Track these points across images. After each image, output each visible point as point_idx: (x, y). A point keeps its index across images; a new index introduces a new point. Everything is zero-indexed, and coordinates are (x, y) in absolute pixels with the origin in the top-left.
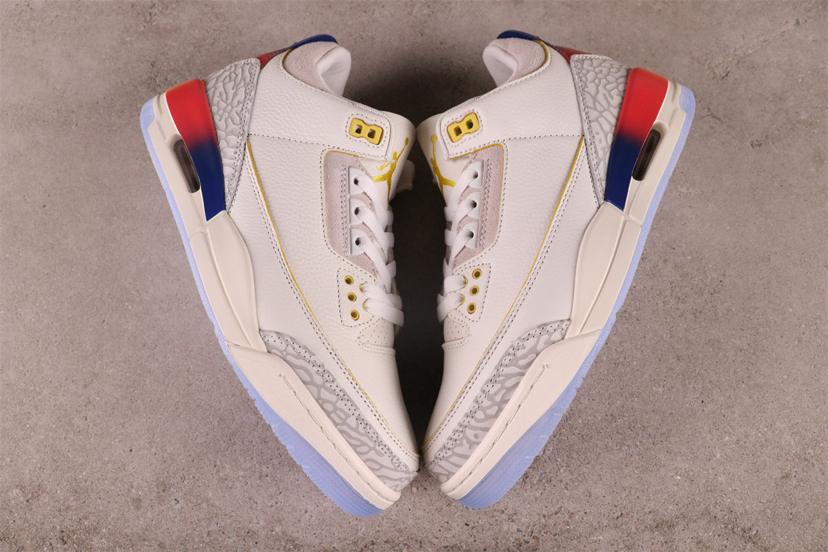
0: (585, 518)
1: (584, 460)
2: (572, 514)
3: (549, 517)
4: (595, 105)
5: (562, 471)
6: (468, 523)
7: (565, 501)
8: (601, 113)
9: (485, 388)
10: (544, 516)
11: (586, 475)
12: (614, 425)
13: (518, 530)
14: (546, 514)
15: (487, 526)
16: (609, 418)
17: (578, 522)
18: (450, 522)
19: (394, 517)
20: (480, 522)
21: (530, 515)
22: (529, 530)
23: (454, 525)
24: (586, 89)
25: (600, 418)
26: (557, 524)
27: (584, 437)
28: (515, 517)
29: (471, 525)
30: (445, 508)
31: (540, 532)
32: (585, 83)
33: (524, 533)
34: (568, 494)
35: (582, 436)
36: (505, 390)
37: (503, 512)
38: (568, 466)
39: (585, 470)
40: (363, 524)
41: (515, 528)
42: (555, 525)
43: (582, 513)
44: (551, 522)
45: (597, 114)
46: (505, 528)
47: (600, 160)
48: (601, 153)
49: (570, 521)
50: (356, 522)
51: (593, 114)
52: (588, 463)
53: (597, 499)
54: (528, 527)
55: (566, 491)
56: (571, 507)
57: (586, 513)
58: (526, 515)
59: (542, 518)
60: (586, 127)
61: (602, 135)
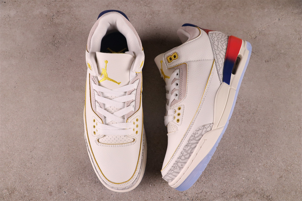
0: (211, 194)
1: (210, 173)
2: (207, 192)
3: (199, 194)
4: (218, 49)
5: (203, 177)
6: (170, 197)
7: (204, 188)
8: (220, 51)
9: (184, 148)
10: (197, 194)
11: (211, 178)
12: (220, 160)
13: (188, 199)
14: (197, 193)
15: (177, 198)
16: (219, 158)
17: (209, 195)
18: (163, 197)
19: (143, 196)
20: (174, 196)
21: (192, 193)
22: (192, 199)
23: (165, 198)
24: (214, 43)
25: (215, 158)
26: (201, 196)
27: (210, 165)
28: (186, 194)
29: (171, 197)
30: (162, 192)
31: (196, 199)
32: (214, 41)
33: (190, 200)
34: (205, 186)
35: (209, 165)
36: (191, 149)
37: (182, 193)
38: (205, 176)
39: (211, 177)
40: (132, 198)
41: (187, 198)
42: (201, 197)
43: (210, 192)
44: (199, 196)
45: (218, 52)
46: (183, 198)
47: (220, 68)
48: (221, 65)
49: (206, 195)
50: (130, 198)
51: (217, 52)
52: (212, 174)
53: (215, 187)
54: (191, 198)
55: (204, 184)
56: (206, 190)
57: (211, 192)
58: (190, 194)
59: (196, 194)
60: (215, 56)
61: (221, 59)
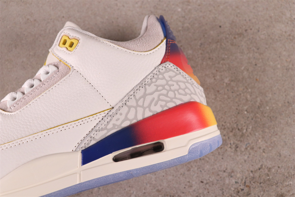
0: (279, 171)
1: (273, 133)
2: (270, 168)
3: (255, 172)
5: (260, 141)
6: (202, 181)
7: (264, 160)
10: (252, 172)
11: (276, 142)
12: (290, 108)
13: (236, 182)
14: (253, 170)
15: (215, 181)
16: (287, 104)
17: (274, 174)
18: (191, 181)
19: (154, 182)
20: (210, 179)
21: (242, 172)
22: (243, 181)
23: (194, 183)
25: (280, 105)
26: (261, 176)
27: (272, 118)
28: (233, 174)
29: (205, 182)
30: (187, 173)
31: (250, 182)
33: (240, 184)
34: (266, 156)
37: (224, 171)
38: (263, 138)
39: (275, 139)
40: (134, 189)
41: (234, 181)
42: (259, 177)
43: (276, 168)
44: (257, 175)
46: (227, 182)
49: (269, 173)
50: (129, 189)
52: (276, 135)
53: (285, 157)
54: (242, 180)
55: (264, 154)
56: (269, 164)
57: (279, 167)
58: (240, 172)
59: (250, 173)
